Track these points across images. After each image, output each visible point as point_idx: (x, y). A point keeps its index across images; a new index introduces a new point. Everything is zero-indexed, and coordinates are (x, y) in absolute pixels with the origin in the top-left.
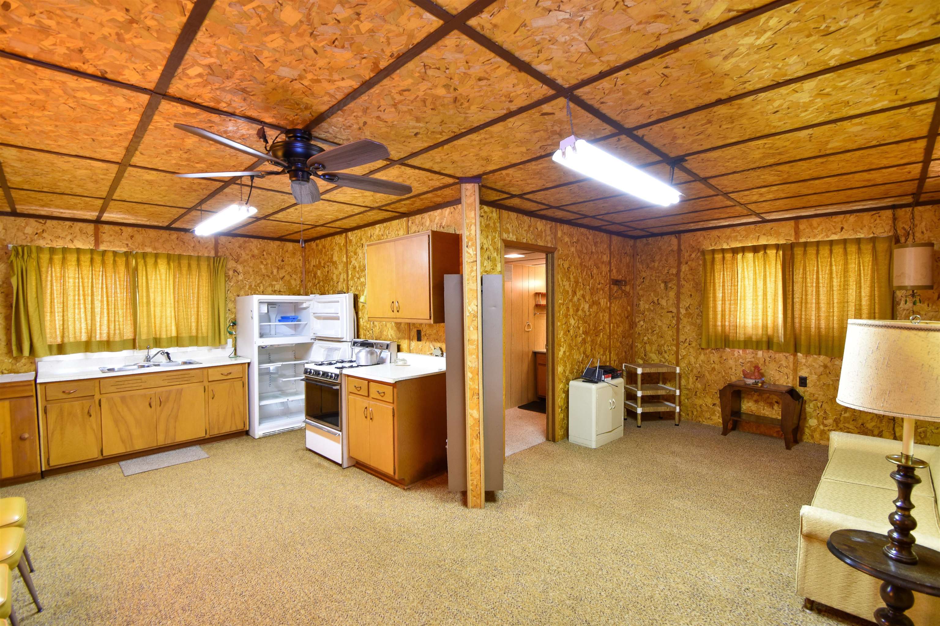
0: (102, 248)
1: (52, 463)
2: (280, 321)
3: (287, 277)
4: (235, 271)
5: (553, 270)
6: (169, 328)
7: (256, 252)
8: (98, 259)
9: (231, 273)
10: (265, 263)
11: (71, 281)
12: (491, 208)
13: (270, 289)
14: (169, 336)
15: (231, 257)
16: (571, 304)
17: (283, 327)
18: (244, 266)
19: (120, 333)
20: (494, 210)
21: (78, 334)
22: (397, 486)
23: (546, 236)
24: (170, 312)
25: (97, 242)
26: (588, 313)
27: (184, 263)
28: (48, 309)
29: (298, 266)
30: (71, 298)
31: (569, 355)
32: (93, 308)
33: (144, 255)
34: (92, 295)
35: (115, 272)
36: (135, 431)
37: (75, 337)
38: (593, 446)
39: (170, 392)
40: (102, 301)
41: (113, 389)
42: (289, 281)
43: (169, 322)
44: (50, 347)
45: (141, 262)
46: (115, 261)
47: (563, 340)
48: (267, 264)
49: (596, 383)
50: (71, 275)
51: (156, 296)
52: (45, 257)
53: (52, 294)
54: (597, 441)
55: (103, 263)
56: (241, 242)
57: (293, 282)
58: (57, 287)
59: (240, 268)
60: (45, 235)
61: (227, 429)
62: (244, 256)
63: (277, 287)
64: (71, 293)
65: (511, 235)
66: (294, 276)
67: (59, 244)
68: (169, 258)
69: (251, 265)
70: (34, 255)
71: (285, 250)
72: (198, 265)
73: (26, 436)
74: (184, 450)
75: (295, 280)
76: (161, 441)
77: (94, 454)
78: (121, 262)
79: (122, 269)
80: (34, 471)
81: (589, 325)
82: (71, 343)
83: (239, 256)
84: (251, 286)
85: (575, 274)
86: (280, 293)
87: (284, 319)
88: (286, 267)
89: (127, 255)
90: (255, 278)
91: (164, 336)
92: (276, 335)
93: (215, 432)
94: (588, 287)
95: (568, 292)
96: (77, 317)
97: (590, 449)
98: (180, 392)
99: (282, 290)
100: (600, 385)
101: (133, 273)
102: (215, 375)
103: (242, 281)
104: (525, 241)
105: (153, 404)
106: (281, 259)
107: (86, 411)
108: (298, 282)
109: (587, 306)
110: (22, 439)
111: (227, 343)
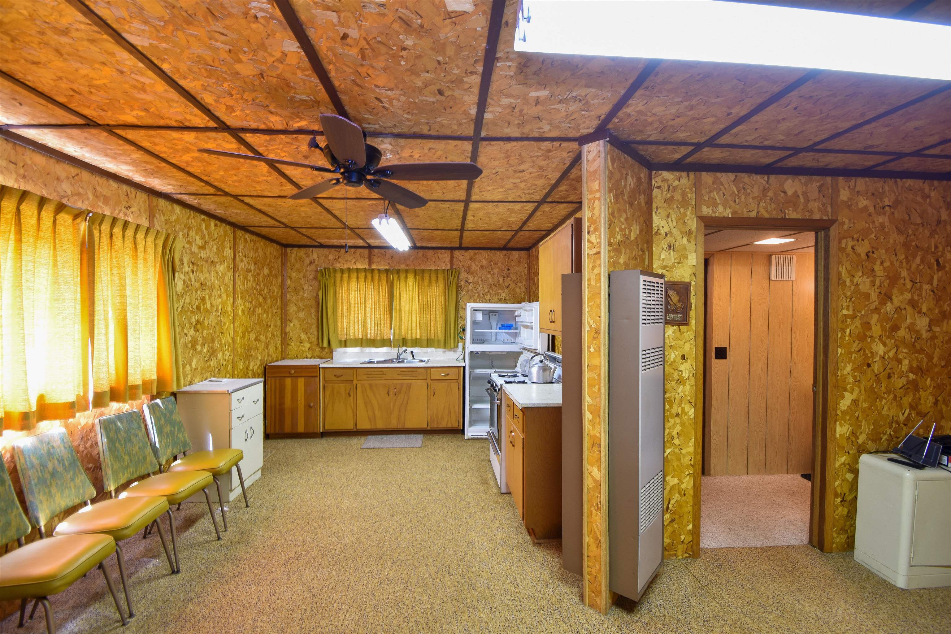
0: (374, 267)
1: (326, 428)
2: (500, 329)
3: (512, 286)
4: (466, 281)
5: (827, 258)
6: (414, 331)
7: (484, 262)
8: (369, 276)
9: (463, 283)
10: (492, 273)
11: (353, 293)
12: (677, 173)
13: (496, 298)
14: (414, 337)
15: (463, 269)
16: (875, 317)
17: (503, 334)
18: (474, 277)
19: (381, 334)
20: (684, 174)
21: (356, 333)
22: (530, 535)
23: (807, 201)
24: (415, 317)
25: (370, 263)
26: (925, 335)
27: (426, 276)
28: (339, 314)
29: (523, 274)
30: (352, 306)
31: (870, 408)
32: (365, 314)
33: (398, 272)
34: (365, 303)
35: (379, 286)
36: (378, 414)
37: (354, 335)
38: (901, 582)
39: (402, 385)
40: (372, 308)
41: (365, 377)
42: (514, 290)
43: (414, 326)
44: (340, 341)
45: (396, 277)
46: (379, 276)
47: (851, 380)
48: (494, 274)
49: (920, 467)
50: (353, 289)
51: (405, 305)
52: (338, 275)
53: (342, 303)
54: (909, 578)
55: (372, 279)
56: (472, 254)
57: (518, 290)
58: (345, 297)
59: (471, 279)
60: (340, 260)
61: (444, 425)
62: (474, 267)
63: (503, 296)
64: (353, 302)
65: (720, 209)
66: (519, 284)
67: (345, 267)
68: (415, 272)
69: (480, 275)
70: (332, 275)
71: (511, 258)
72: (437, 277)
73: (312, 405)
74: (411, 436)
75: (520, 288)
76: (394, 424)
77: (350, 426)
78: (384, 277)
79: (384, 283)
80: (316, 431)
81: (930, 357)
82: (351, 339)
83: (469, 267)
84: (479, 295)
85: (887, 264)
86: (505, 301)
87: (504, 327)
88: (512, 276)
89: (387, 271)
90: (483, 287)
91: (409, 338)
92: (497, 341)
93: (435, 426)
94: (926, 287)
95: (867, 296)
96: (356, 320)
97: (892, 588)
98: (409, 386)
99: (507, 298)
100: (929, 473)
101: (391, 286)
102: (435, 375)
103: (472, 290)
104: (753, 214)
105: (390, 393)
106: (507, 268)
107: (348, 392)
108: (523, 290)
109: (922, 323)
110: (310, 407)
111: (458, 347)
